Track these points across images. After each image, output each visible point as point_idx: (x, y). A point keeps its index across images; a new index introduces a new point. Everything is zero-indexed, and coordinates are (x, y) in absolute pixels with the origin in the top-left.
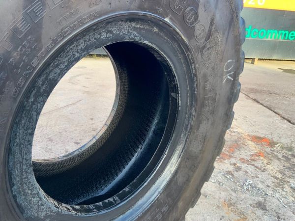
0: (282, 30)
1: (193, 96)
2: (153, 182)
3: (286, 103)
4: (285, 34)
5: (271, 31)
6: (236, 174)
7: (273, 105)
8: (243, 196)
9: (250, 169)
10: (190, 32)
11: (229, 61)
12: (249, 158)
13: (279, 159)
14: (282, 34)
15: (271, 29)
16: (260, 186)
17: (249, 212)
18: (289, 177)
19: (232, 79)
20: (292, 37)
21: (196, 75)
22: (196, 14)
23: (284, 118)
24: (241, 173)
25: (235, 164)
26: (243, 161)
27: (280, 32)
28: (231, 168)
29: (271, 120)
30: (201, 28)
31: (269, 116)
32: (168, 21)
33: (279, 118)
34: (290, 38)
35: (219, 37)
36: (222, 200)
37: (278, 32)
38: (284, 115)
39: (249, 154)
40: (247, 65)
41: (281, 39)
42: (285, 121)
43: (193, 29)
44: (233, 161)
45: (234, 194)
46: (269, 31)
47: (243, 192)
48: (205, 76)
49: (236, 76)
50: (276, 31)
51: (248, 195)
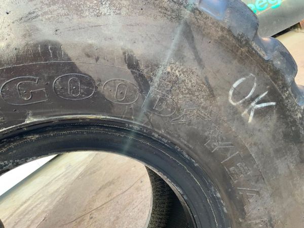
1: (197, 171)
11: (235, 85)
19: (273, 103)
32: (35, 120)
43: (99, 97)
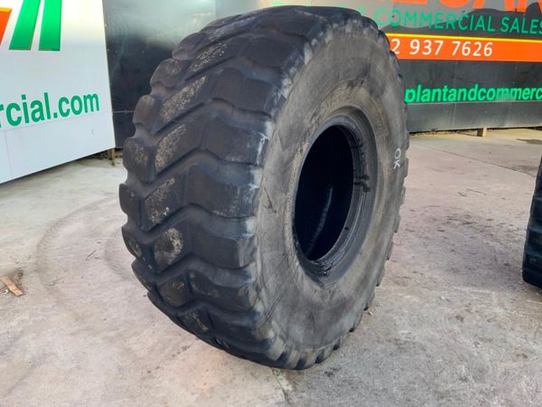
0: (514, 87)
4: (518, 93)
5: (502, 90)
14: (514, 93)
15: (501, 86)
20: (526, 96)
27: (512, 90)
34: (524, 98)
37: (510, 91)
41: (513, 99)
46: (499, 90)
50: (507, 90)
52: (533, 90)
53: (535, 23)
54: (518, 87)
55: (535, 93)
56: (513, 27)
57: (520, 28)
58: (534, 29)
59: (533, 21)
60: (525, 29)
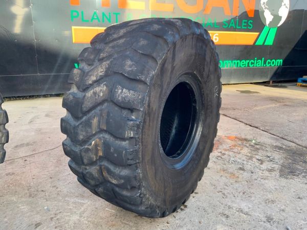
0: (235, 60)
1: (203, 104)
2: (189, 148)
3: (247, 114)
4: (238, 63)
5: (227, 62)
6: (223, 157)
7: (238, 117)
8: (230, 166)
9: (231, 153)
10: (202, 76)
11: (216, 87)
12: (229, 148)
13: (247, 147)
14: (235, 63)
15: (226, 59)
16: (239, 160)
17: (236, 172)
18: (255, 155)
19: (218, 96)
20: (243, 65)
21: (203, 94)
22: (204, 69)
23: (247, 124)
24: (226, 156)
25: (221, 152)
26: (226, 150)
27: (234, 61)
28: (219, 154)
29: (238, 126)
30: (205, 74)
31: (237, 124)
32: (195, 73)
33: (243, 124)
34: (242, 66)
35: (212, 77)
36: (219, 169)
37: (232, 62)
38: (246, 122)
39: (228, 146)
40: (224, 88)
41: (235, 67)
42: (248, 126)
43: (203, 75)
44: (219, 151)
45: (225, 166)
46: (225, 62)
47: (230, 164)
48: (207, 94)
49: (219, 94)
50: (230, 61)
51: (233, 165)
52: (247, 61)
53: (245, 22)
54: (237, 60)
55: (248, 63)
56: (231, 25)
57: (236, 25)
58: (244, 26)
59: (244, 21)
60: (239, 25)
